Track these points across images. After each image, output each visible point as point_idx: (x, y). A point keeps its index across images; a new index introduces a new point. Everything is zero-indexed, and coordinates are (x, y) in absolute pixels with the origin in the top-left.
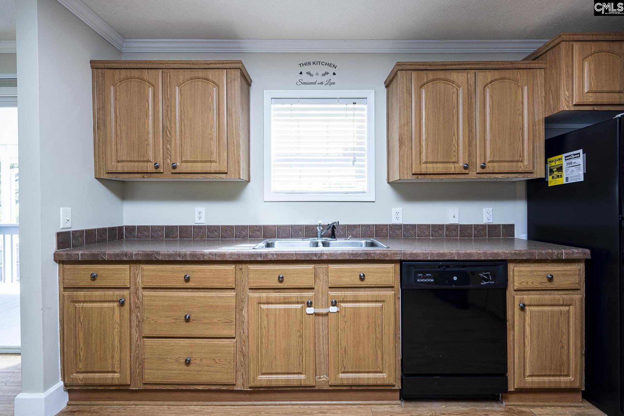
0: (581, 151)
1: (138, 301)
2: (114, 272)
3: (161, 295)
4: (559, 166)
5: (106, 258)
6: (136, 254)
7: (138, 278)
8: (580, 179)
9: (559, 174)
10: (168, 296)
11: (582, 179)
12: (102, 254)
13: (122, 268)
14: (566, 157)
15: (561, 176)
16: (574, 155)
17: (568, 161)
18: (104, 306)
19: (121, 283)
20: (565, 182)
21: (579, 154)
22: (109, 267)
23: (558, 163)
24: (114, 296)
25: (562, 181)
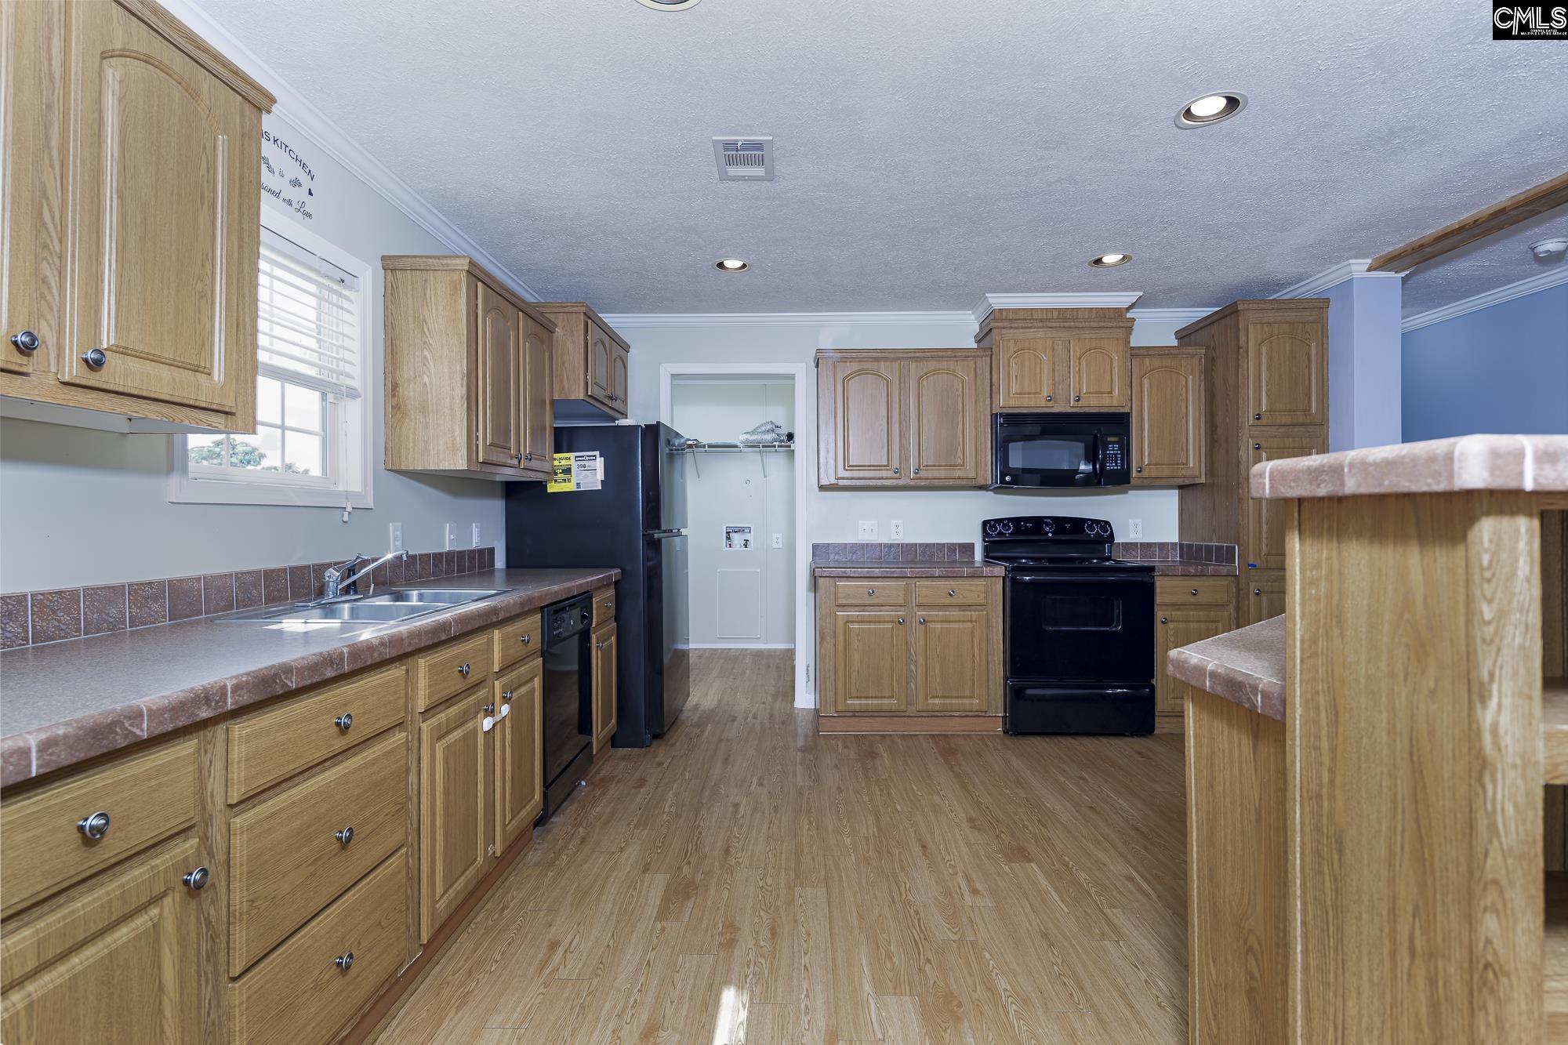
0: (597, 453)
1: (210, 862)
2: (153, 783)
3: (284, 804)
4: (565, 468)
5: (142, 730)
6: (236, 688)
7: (211, 779)
8: (597, 486)
9: (566, 477)
10: (300, 800)
11: (600, 487)
12: (129, 718)
13: (180, 755)
14: (576, 457)
15: (569, 481)
16: (589, 456)
17: (579, 463)
18: (119, 943)
19: (176, 817)
20: (574, 489)
21: (595, 456)
22: (135, 771)
23: (563, 462)
24: (156, 879)
25: (569, 487)
